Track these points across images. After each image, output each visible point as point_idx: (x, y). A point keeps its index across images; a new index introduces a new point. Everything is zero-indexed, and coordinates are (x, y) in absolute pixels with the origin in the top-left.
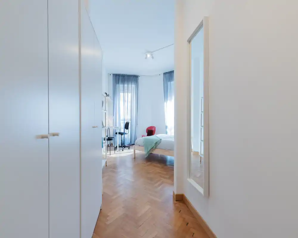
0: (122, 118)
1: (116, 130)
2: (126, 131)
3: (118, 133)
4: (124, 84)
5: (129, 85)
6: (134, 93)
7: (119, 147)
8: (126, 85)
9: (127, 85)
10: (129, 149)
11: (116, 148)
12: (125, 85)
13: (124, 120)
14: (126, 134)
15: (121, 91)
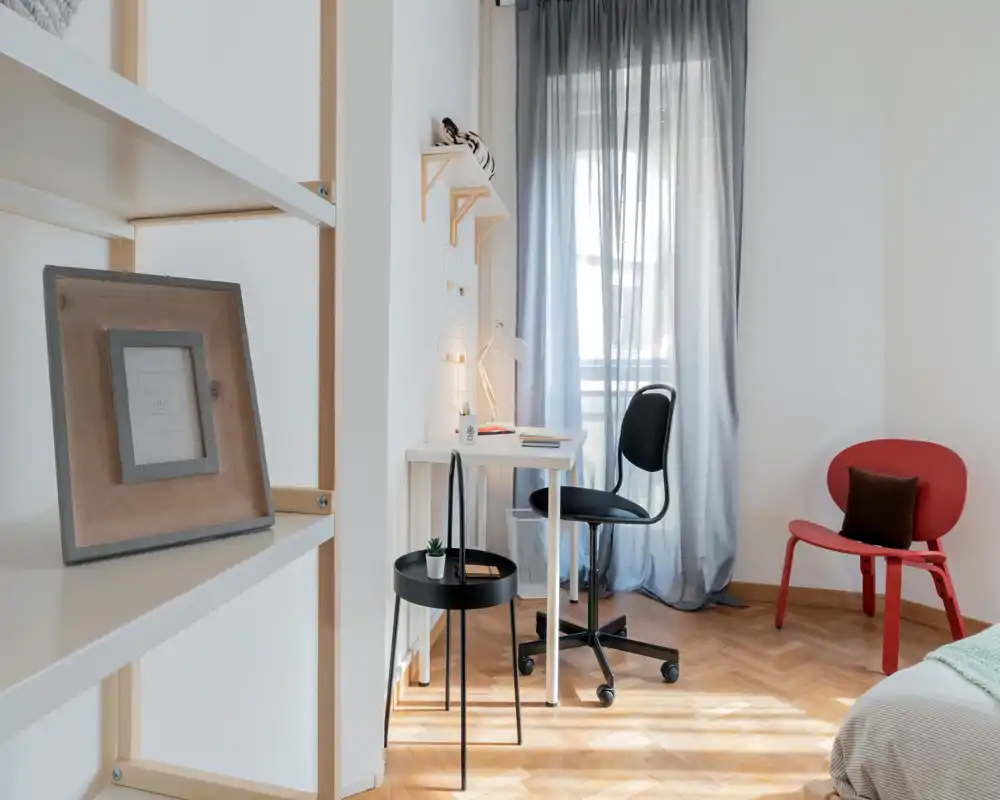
0: (590, 346)
1: (534, 474)
2: (640, 487)
3: (555, 502)
4: (609, 65)
5: (655, 69)
6: (700, 135)
7: (573, 635)
8: (628, 76)
9: (637, 72)
10: (669, 676)
11: (539, 645)
12: (622, 74)
13: (609, 370)
14: (640, 515)
15: (584, 138)
